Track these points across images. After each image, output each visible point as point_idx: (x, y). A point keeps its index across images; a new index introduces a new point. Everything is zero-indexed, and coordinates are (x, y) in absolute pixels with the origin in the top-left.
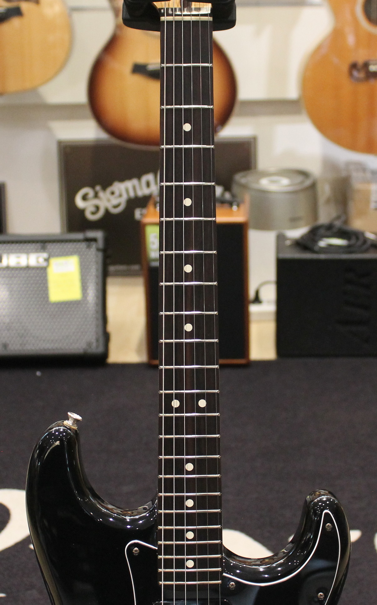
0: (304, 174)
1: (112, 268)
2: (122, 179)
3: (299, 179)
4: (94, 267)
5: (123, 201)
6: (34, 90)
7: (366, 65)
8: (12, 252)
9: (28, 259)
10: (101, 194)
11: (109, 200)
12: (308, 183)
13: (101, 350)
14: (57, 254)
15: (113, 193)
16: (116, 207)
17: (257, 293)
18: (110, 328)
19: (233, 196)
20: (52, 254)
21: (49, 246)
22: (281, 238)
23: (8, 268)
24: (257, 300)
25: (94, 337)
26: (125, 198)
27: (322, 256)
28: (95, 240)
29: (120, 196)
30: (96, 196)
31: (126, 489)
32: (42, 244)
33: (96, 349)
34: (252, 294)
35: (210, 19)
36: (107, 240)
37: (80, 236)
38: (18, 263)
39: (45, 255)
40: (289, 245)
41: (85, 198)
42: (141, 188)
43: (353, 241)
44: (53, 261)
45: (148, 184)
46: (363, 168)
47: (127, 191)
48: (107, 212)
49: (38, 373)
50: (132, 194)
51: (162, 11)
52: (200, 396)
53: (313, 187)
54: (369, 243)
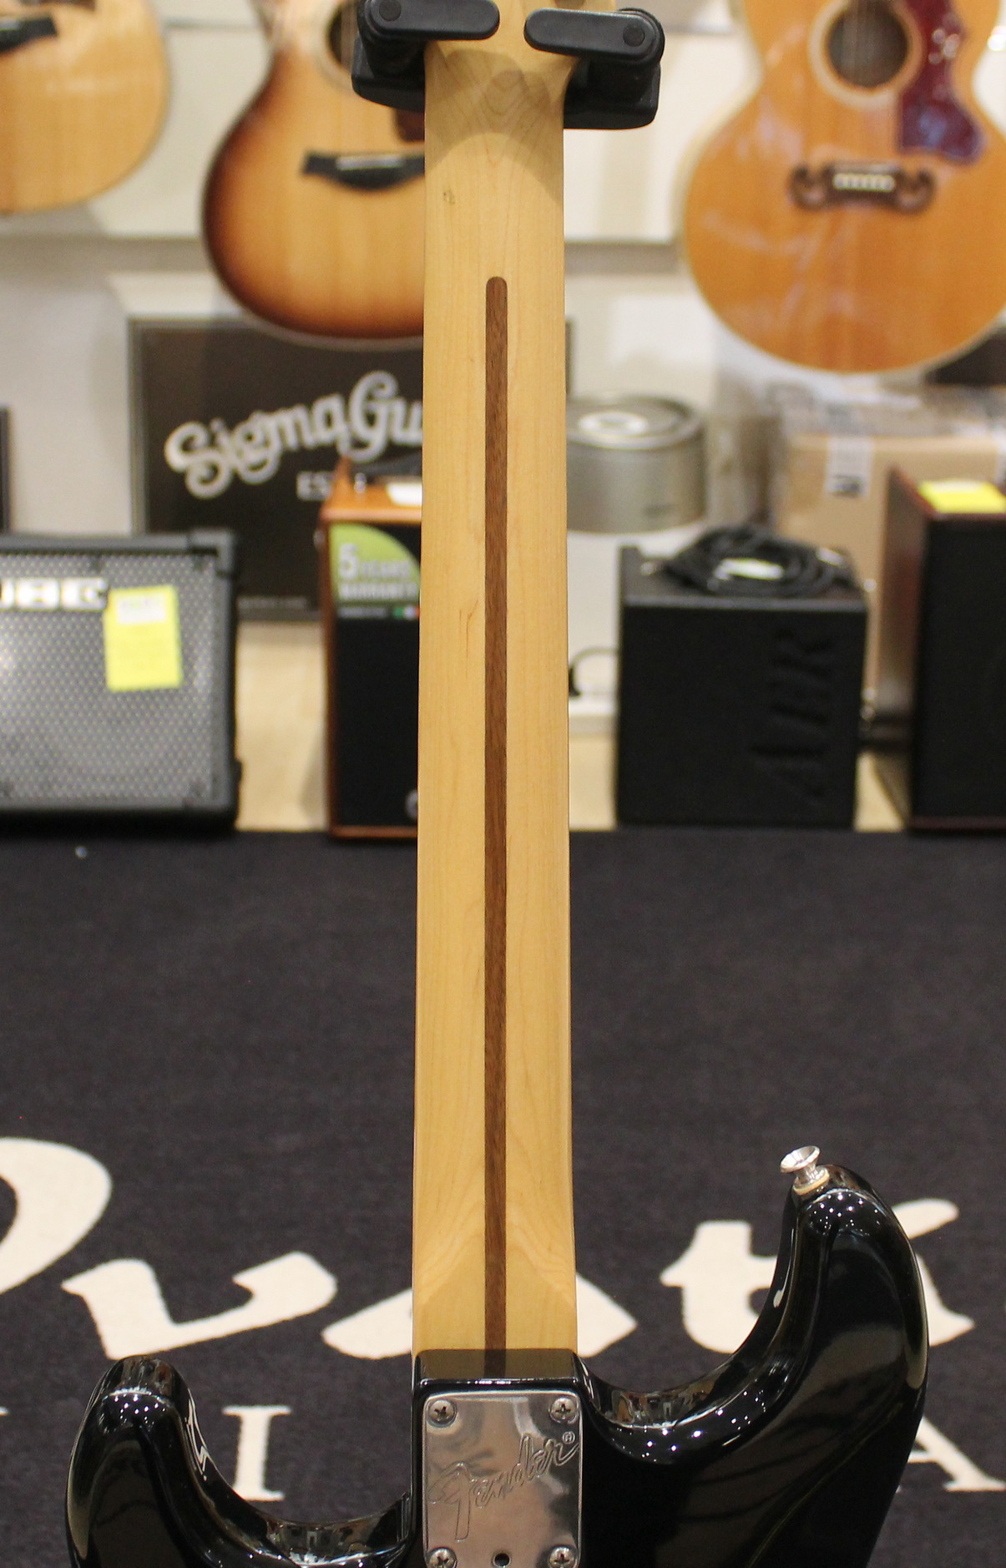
0: (678, 409)
2: (271, 407)
3: (669, 419)
4: (210, 612)
5: (272, 454)
6: (80, 207)
7: (828, 173)
8: (24, 575)
9: (60, 590)
10: (223, 439)
11: (239, 454)
12: (687, 429)
13: (221, 801)
14: (126, 580)
15: (250, 438)
16: (256, 467)
17: (571, 673)
18: (244, 751)
20: (116, 580)
21: (110, 563)
22: (629, 558)
23: (15, 610)
24: (572, 690)
25: (208, 772)
26: (275, 448)
27: (726, 603)
28: (212, 552)
29: (266, 443)
30: (212, 442)
31: (284, 1142)
32: (94, 558)
33: (211, 799)
36: (239, 552)
37: (179, 541)
38: (39, 601)
39: (99, 583)
40: (649, 573)
41: (187, 446)
42: (312, 428)
43: (794, 570)
44: (119, 598)
45: (329, 420)
46: (805, 398)
47: (281, 433)
48: (236, 480)
49: (80, 852)
50: (292, 441)
53: (698, 439)
54: (830, 574)
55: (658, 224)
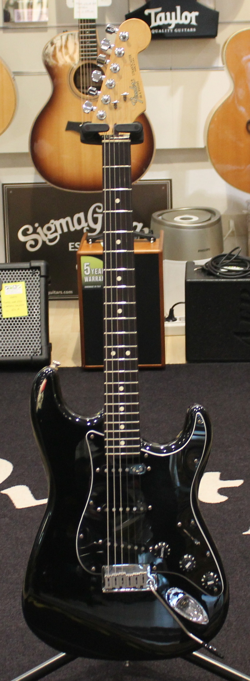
1: (50, 293)
3: (208, 216)
5: (58, 235)
10: (39, 230)
11: (46, 235)
12: (214, 220)
13: (44, 356)
14: (8, 280)
15: (49, 229)
16: (51, 241)
17: (172, 311)
19: (151, 232)
20: (5, 280)
21: (3, 274)
22: (190, 266)
24: (172, 317)
25: (40, 347)
26: (59, 233)
27: (222, 280)
28: (38, 268)
29: (56, 231)
30: (35, 232)
33: (41, 357)
34: (167, 314)
35: (129, 141)
36: (47, 268)
37: (26, 265)
40: (196, 270)
41: (25, 233)
44: (5, 287)
45: (79, 221)
47: (61, 227)
48: (44, 245)
50: (66, 230)
51: (103, 137)
52: (127, 349)
53: (218, 222)
55: (201, 144)
